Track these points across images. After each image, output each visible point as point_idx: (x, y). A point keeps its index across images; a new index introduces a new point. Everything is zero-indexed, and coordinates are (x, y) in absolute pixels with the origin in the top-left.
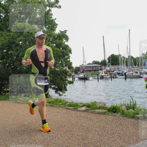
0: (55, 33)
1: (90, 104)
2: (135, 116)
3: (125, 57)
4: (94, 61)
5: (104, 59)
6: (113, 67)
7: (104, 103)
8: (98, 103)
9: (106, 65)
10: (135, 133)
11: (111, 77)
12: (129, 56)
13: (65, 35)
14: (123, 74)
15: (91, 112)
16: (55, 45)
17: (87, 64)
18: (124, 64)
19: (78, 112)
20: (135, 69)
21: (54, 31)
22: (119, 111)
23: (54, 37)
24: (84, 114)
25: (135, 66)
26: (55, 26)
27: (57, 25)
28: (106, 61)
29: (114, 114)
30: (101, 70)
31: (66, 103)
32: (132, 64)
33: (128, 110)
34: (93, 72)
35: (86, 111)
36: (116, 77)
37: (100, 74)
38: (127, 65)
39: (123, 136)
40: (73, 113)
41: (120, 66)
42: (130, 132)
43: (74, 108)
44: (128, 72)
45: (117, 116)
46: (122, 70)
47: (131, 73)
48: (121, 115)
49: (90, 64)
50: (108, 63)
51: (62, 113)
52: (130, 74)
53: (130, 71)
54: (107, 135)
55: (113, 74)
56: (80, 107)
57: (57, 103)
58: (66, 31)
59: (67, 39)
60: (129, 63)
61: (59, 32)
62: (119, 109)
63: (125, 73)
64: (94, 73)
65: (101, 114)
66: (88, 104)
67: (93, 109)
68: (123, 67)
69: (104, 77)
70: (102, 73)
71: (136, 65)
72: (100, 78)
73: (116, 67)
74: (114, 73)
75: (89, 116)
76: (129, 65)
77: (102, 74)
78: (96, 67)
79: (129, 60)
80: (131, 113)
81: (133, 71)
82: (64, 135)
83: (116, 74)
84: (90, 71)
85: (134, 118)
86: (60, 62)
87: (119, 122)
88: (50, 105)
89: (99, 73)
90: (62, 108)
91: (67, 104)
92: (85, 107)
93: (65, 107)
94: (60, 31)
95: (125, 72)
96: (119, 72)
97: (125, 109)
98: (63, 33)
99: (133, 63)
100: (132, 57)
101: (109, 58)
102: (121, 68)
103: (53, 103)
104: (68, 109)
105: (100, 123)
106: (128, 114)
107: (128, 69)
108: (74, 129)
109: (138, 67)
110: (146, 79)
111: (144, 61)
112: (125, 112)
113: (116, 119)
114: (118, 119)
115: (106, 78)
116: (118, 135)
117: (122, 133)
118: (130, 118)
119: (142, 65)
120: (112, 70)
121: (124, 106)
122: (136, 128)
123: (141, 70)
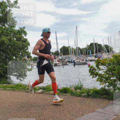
0: (15, 29)
1: (45, 87)
2: (81, 95)
3: (74, 48)
5: (57, 50)
6: (64, 57)
9: (59, 55)
10: (81, 108)
12: (77, 47)
13: (24, 30)
14: (73, 61)
15: (46, 94)
16: (15, 39)
18: (73, 54)
19: (36, 94)
20: (82, 58)
21: (14, 27)
22: (69, 91)
23: (14, 33)
24: (40, 95)
26: (15, 24)
27: (16, 22)
28: (59, 52)
29: (65, 94)
30: (55, 59)
31: (26, 87)
33: (76, 90)
35: (42, 93)
36: (67, 65)
37: (54, 63)
38: (75, 55)
39: (72, 111)
41: (70, 56)
42: (77, 108)
44: (76, 60)
45: (67, 96)
46: (72, 59)
47: (79, 60)
48: (71, 94)
50: (61, 53)
51: (23, 96)
52: (78, 61)
53: (78, 59)
54: (59, 111)
55: (64, 62)
56: (37, 90)
57: (18, 88)
58: (24, 28)
59: (25, 34)
61: (19, 28)
66: (44, 87)
67: (48, 91)
68: (72, 56)
69: (57, 65)
70: (56, 62)
71: (82, 54)
72: (54, 65)
73: (67, 56)
74: (65, 61)
75: (44, 97)
76: (77, 54)
80: (78, 92)
81: (80, 59)
82: (24, 114)
86: (21, 53)
87: (69, 101)
88: (12, 90)
90: (22, 91)
91: (27, 88)
92: (42, 89)
93: (25, 91)
94: (19, 27)
95: (74, 60)
96: (69, 60)
97: (73, 89)
98: (22, 29)
99: (80, 53)
100: (79, 48)
101: (61, 49)
103: (14, 88)
104: (28, 92)
106: (76, 94)
107: (76, 58)
108: (32, 109)
109: (84, 56)
110: (89, 65)
111: (89, 51)
112: (74, 92)
113: (66, 98)
114: (68, 98)
115: (59, 65)
116: (67, 111)
117: (71, 109)
118: (78, 96)
119: (87, 54)
120: (64, 59)
121: (73, 87)
122: (82, 105)
123: (86, 58)
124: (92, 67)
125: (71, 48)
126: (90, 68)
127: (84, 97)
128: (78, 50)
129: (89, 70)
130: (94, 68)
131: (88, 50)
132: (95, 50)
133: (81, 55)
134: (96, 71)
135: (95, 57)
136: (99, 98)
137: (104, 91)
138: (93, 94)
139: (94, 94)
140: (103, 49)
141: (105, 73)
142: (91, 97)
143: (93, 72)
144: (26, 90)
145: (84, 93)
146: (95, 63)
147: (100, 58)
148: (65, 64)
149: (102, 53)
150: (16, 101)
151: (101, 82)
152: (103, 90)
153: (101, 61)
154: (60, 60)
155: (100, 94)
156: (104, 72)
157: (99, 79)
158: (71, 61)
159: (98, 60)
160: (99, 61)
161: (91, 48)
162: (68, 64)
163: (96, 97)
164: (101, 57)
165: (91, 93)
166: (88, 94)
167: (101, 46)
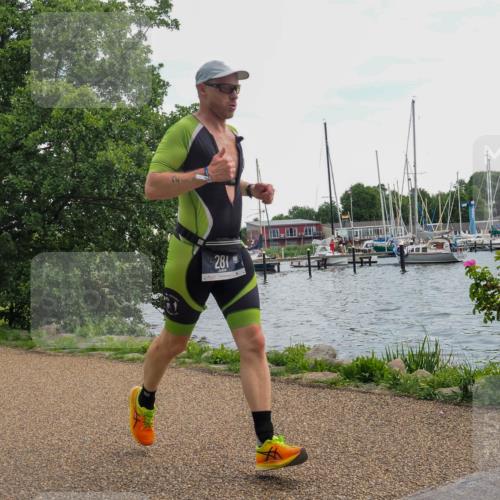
0: (160, 113)
1: (282, 355)
2: (436, 392)
3: (400, 193)
4: (295, 208)
5: (329, 201)
6: (359, 229)
7: (330, 348)
8: (309, 349)
9: (337, 221)
10: (437, 450)
11: (354, 263)
12: (413, 190)
14: (395, 250)
15: (288, 382)
17: (270, 219)
18: (395, 216)
20: (435, 235)
21: (155, 106)
22: (382, 376)
23: (157, 128)
25: (434, 222)
26: (160, 91)
27: (166, 85)
28: (336, 208)
29: (365, 387)
30: (321, 237)
31: (202, 351)
32: (425, 217)
33: (411, 371)
34: (293, 245)
36: (370, 263)
37: (318, 253)
38: (406, 222)
39: (396, 461)
40: (227, 384)
41: (384, 224)
42: (420, 447)
43: (230, 370)
44: (412, 244)
45: (373, 393)
46: (391, 239)
47: (421, 246)
48: (389, 388)
49: (280, 217)
50: (344, 213)
51: (190, 387)
52: (418, 250)
53: (416, 240)
54: (342, 457)
55: (359, 251)
58: (196, 107)
60: (413, 214)
61: (175, 110)
62: (381, 368)
63: (401, 248)
64: (295, 248)
65: (320, 387)
66: (276, 353)
67: (294, 371)
68: (392, 227)
69: (328, 262)
70: (324, 249)
71: (435, 220)
72: (316, 264)
73: (370, 227)
74: (363, 247)
75: (279, 396)
76: (413, 219)
77: (323, 253)
78: (300, 227)
79: (413, 204)
80: (422, 382)
81: (427, 240)
82: (196, 462)
83: (370, 251)
84: (282, 241)
85: (432, 399)
87: (382, 414)
89: (311, 248)
90: (187, 368)
91: (205, 354)
93: (199, 366)
94: (177, 106)
95: (402, 243)
96: (379, 244)
97: (401, 368)
98: (188, 112)
99: (427, 215)
100: (424, 194)
101: (345, 198)
102: (387, 230)
104: (211, 372)
105: (318, 419)
106: (411, 386)
107: (410, 235)
108: (231, 441)
109: (444, 228)
110: (471, 268)
111: (465, 205)
112: (402, 381)
113: (372, 403)
114: (377, 404)
115: (335, 264)
116: (378, 459)
117: (394, 450)
118: (419, 399)
119: (458, 221)
120: (358, 238)
121: (399, 359)
122: (438, 434)
123: (455, 237)
124: (482, 276)
125: (387, 193)
126: (476, 279)
127: (448, 400)
128: (416, 203)
130: (492, 279)
131: (463, 200)
133: (432, 224)
135: (494, 232)
143: (486, 297)
144: (203, 365)
145: (448, 386)
146: (497, 258)
148: (361, 258)
154: (341, 242)
158: (390, 249)
166: (465, 388)
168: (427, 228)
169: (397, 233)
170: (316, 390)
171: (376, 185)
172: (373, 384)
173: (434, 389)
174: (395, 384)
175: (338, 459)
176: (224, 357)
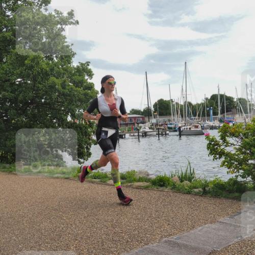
0: (72, 66)
1: (125, 175)
3: (179, 103)
4: (133, 110)
5: (147, 107)
6: (161, 120)
7: (146, 172)
8: (137, 172)
9: (151, 116)
10: (191, 215)
12: (185, 102)
13: (87, 68)
14: (177, 128)
15: (127, 187)
18: (177, 114)
19: (107, 187)
20: (195, 122)
22: (169, 184)
23: (70, 72)
27: (74, 54)
28: (150, 109)
29: (161, 189)
30: (143, 123)
32: (190, 114)
33: (182, 181)
36: (166, 134)
37: (142, 130)
38: (182, 117)
39: (173, 220)
40: (100, 188)
41: (172, 118)
43: (101, 181)
44: (184, 126)
45: (165, 191)
46: (175, 124)
47: (188, 127)
48: (172, 189)
50: (154, 112)
52: (187, 129)
53: (187, 125)
54: (150, 219)
55: (161, 129)
56: (109, 180)
58: (88, 63)
59: (90, 74)
60: (185, 113)
62: (168, 180)
63: (180, 128)
65: (141, 189)
66: (122, 174)
67: (130, 182)
68: (176, 118)
69: (148, 134)
70: (145, 128)
71: (195, 116)
72: (142, 135)
73: (166, 118)
76: (185, 115)
77: (145, 130)
78: (135, 118)
79: (185, 109)
80: (186, 186)
81: (191, 124)
84: (127, 125)
85: (190, 194)
87: (167, 200)
89: (139, 127)
93: (87, 179)
94: (79, 63)
95: (180, 125)
96: (170, 126)
97: (177, 180)
98: (84, 65)
100: (190, 104)
101: (155, 106)
102: (174, 120)
104: (93, 182)
105: (140, 202)
106: (181, 188)
107: (184, 122)
108: (100, 212)
109: (199, 119)
110: (208, 137)
111: (208, 109)
112: (177, 186)
116: (165, 219)
117: (172, 215)
118: (185, 194)
119: (205, 116)
120: (161, 123)
121: (176, 177)
122: (192, 208)
123: (203, 123)
124: (212, 140)
125: (174, 103)
126: (210, 141)
127: (196, 194)
128: (187, 108)
129: (208, 145)
130: (217, 141)
131: (207, 107)
132: (220, 108)
133: (193, 117)
134: (220, 147)
135: (221, 121)
136: (225, 197)
137: (234, 185)
138: (213, 191)
139: (215, 190)
140: (236, 107)
141: (237, 152)
142: (209, 195)
143: (214, 149)
144: (89, 179)
145: (197, 188)
146: (219, 132)
147: (228, 123)
148: (162, 132)
149: (234, 114)
150: (71, 197)
151: (229, 169)
152: (234, 182)
153: (230, 128)
154: (153, 125)
155: (227, 190)
156: (236, 148)
157: (226, 163)
158: (175, 128)
159: (224, 126)
160: (227, 128)
161: (213, 104)
162: (168, 132)
163: (219, 196)
164: (231, 121)
165: (210, 189)
166: (204, 189)
167: (232, 101)
168: (191, 119)
169: (178, 121)
170: (139, 190)
171: (169, 100)
172: (164, 187)
173: (191, 189)
174: (174, 188)
175: (148, 220)
176: (99, 176)
